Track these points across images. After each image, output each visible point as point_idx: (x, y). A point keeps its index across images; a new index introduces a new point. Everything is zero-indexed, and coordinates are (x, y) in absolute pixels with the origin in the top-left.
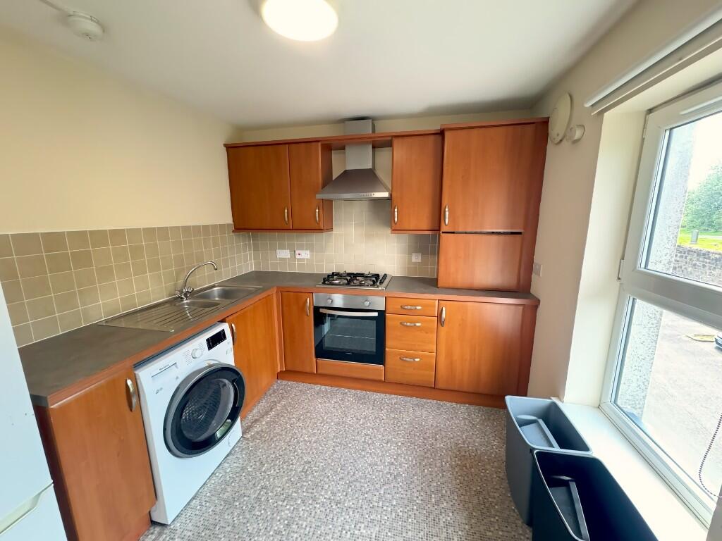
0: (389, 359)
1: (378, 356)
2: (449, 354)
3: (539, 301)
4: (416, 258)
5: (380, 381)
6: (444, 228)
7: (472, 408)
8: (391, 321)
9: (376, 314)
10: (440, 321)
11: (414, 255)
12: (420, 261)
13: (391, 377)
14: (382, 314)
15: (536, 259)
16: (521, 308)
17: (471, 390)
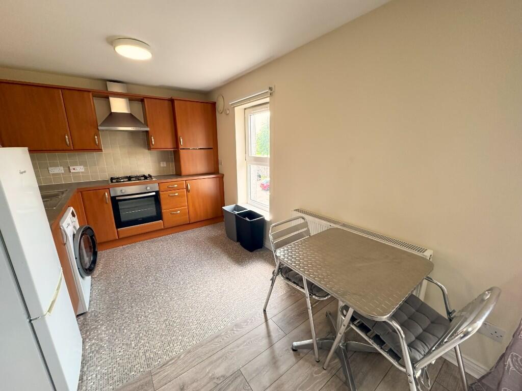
0: (165, 216)
1: (159, 216)
2: (194, 205)
3: (223, 175)
4: (163, 164)
5: (162, 229)
6: (181, 147)
7: (207, 227)
8: (163, 196)
9: (154, 193)
10: (188, 191)
11: (162, 163)
12: (165, 166)
13: (167, 225)
14: (157, 192)
15: (219, 159)
16: (218, 178)
17: (205, 219)
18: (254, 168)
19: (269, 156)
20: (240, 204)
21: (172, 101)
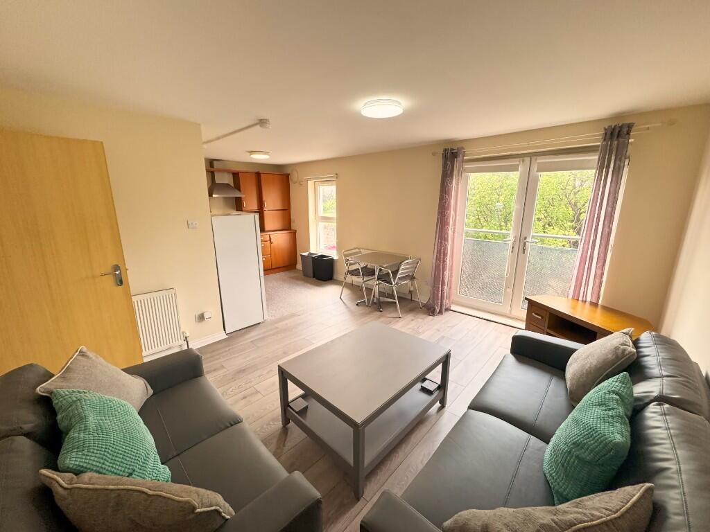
2: (275, 254)
3: (296, 231)
6: (265, 209)
10: (271, 242)
15: (292, 218)
16: (291, 233)
17: (283, 265)
18: (321, 225)
19: (336, 216)
20: (311, 252)
21: (258, 174)
